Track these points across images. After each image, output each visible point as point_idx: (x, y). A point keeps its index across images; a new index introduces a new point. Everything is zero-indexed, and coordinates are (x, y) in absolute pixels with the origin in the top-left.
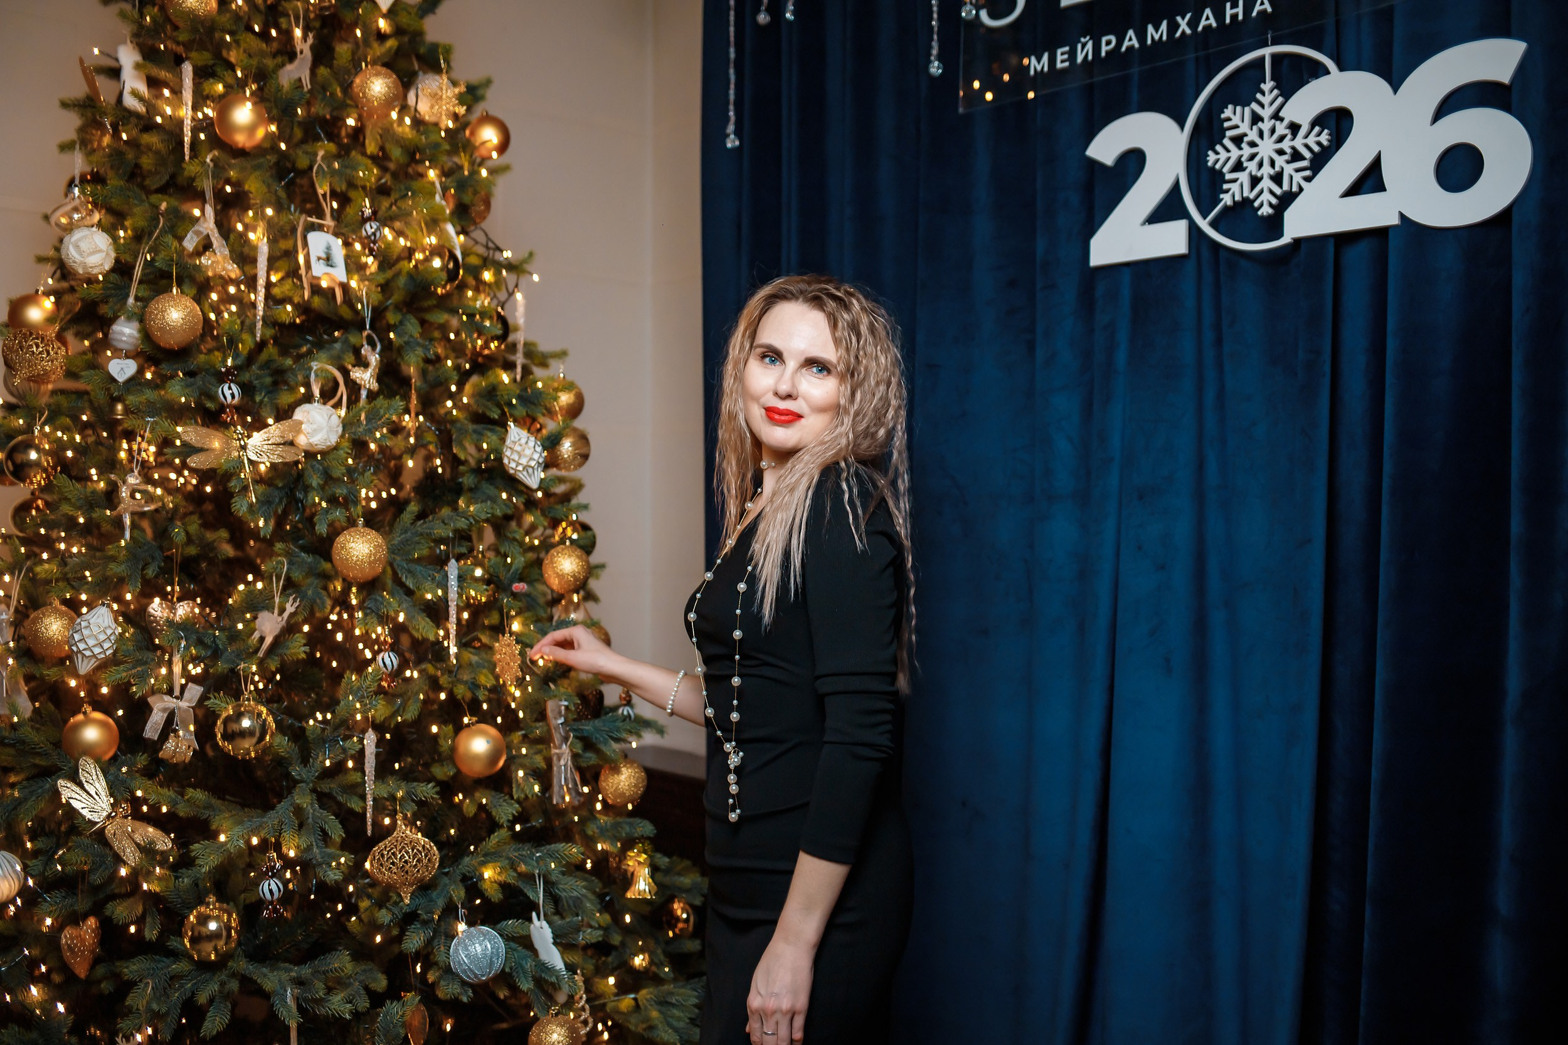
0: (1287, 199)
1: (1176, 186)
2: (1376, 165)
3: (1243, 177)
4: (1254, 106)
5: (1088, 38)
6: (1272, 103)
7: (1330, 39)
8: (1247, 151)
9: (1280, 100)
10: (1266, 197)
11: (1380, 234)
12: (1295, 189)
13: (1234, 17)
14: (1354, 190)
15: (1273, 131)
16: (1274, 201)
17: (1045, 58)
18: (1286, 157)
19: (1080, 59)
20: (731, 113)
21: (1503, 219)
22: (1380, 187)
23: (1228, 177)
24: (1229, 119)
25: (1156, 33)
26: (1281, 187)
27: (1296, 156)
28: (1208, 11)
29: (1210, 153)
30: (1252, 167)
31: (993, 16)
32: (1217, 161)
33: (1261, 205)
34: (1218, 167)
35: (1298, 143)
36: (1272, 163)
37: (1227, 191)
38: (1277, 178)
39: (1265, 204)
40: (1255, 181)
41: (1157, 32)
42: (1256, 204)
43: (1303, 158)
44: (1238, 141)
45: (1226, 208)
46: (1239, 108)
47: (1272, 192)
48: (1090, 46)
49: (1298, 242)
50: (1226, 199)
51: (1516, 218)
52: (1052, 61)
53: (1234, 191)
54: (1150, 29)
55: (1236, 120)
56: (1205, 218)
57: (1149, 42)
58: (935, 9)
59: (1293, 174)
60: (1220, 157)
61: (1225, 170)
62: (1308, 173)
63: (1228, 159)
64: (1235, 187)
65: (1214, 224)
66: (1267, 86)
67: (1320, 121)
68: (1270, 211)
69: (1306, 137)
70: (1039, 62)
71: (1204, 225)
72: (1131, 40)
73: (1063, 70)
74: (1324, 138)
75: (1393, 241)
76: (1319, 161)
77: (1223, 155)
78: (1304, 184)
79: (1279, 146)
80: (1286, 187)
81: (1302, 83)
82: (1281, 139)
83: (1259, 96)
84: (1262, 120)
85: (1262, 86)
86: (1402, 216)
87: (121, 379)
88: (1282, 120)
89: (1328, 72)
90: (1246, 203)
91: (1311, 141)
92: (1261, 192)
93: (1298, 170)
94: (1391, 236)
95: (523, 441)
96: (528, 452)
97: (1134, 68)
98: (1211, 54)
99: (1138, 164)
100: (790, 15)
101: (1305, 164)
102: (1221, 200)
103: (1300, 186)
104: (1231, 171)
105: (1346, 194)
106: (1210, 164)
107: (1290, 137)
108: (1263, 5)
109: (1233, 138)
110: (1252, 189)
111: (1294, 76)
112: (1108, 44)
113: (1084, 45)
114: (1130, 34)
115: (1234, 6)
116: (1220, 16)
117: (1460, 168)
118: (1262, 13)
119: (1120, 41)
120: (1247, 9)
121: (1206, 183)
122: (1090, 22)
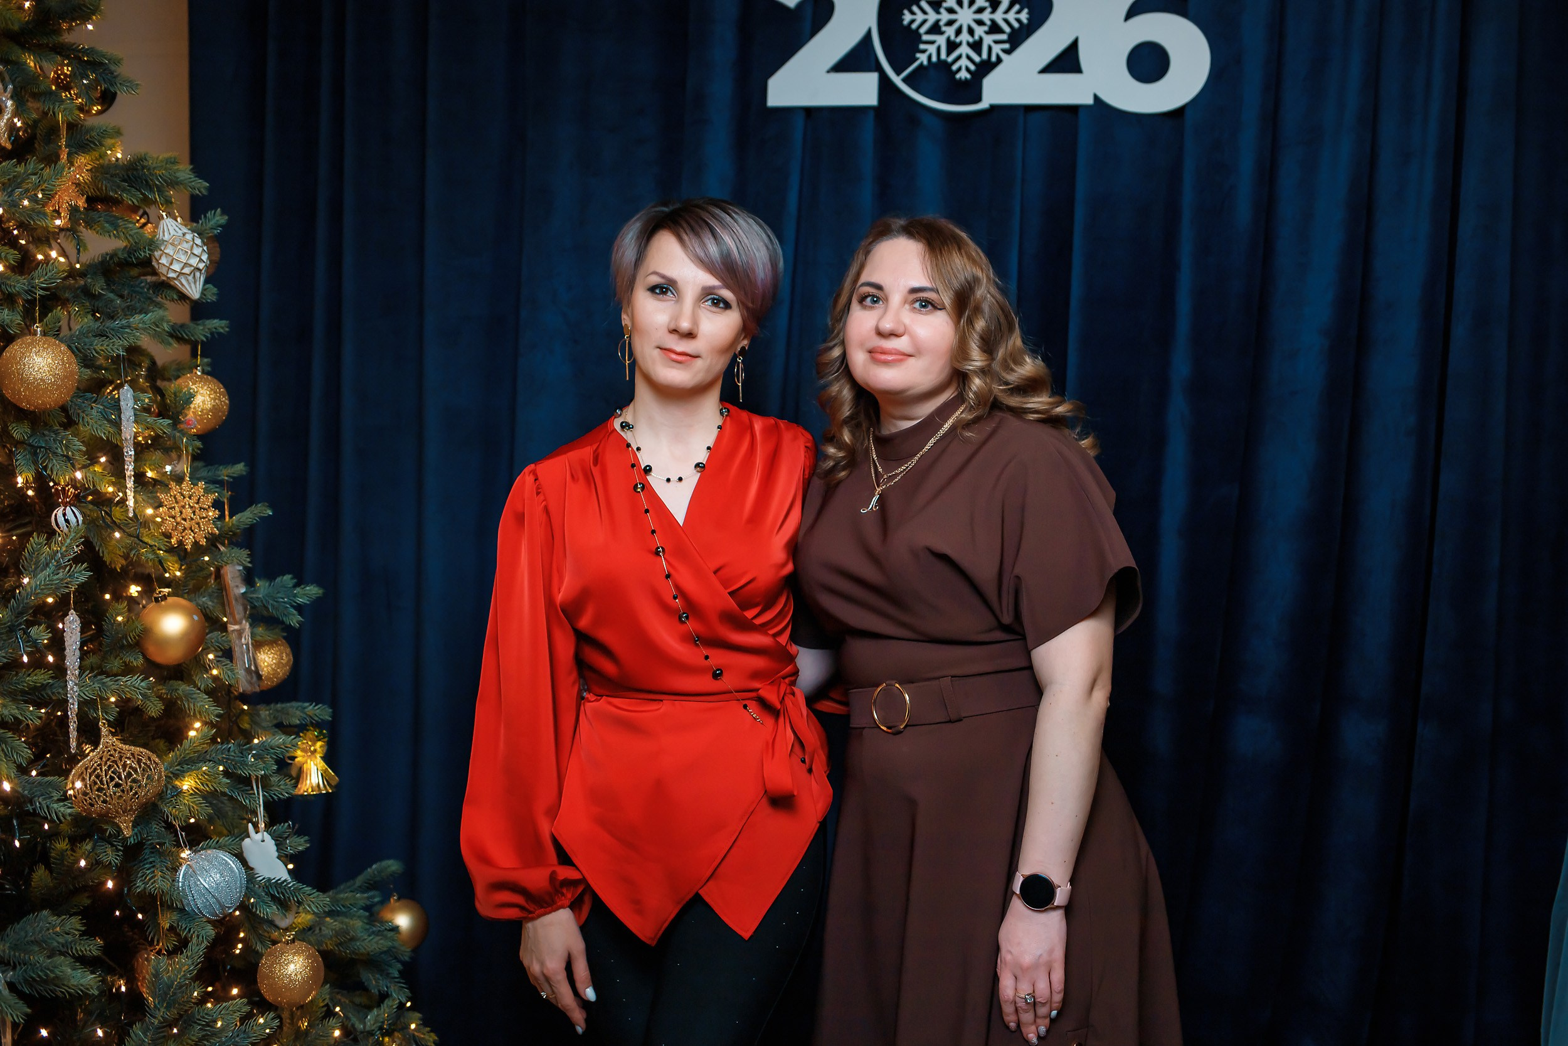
0: (986, 67)
1: (868, 35)
2: (1074, 46)
3: (941, 40)
8: (945, 16)
10: (964, 62)
11: (1072, 111)
12: (994, 59)
14: (1051, 68)
15: (971, 2)
16: (973, 67)
18: (985, 28)
22: (1076, 69)
23: (925, 38)
27: (995, 28)
29: (906, 12)
30: (950, 31)
32: (913, 21)
33: (959, 69)
34: (914, 26)
35: (998, 16)
36: (971, 32)
37: (924, 51)
38: (976, 46)
39: (964, 68)
40: (952, 46)
42: (954, 67)
43: (1002, 32)
44: (936, 5)
45: (922, 66)
49: (993, 108)
50: (923, 58)
59: (993, 45)
60: (916, 17)
61: (921, 31)
62: (1007, 46)
63: (926, 20)
64: (932, 49)
65: (905, 80)
68: (968, 76)
69: (1006, 12)
71: (897, 80)
74: (1024, 16)
75: (1086, 120)
76: (1017, 38)
77: (920, 16)
78: (1003, 55)
79: (978, 16)
80: (985, 56)
82: (980, 11)
86: (1096, 98)
90: (945, 65)
91: (1011, 17)
92: (959, 57)
93: (996, 42)
94: (1082, 114)
95: (189, 237)
96: (197, 251)
99: (819, 10)
101: (1004, 37)
102: (917, 59)
103: (998, 57)
104: (928, 32)
105: (1045, 70)
106: (905, 22)
107: (989, 10)
109: (930, 3)
110: (949, 52)
117: (1149, 62)
121: (900, 40)
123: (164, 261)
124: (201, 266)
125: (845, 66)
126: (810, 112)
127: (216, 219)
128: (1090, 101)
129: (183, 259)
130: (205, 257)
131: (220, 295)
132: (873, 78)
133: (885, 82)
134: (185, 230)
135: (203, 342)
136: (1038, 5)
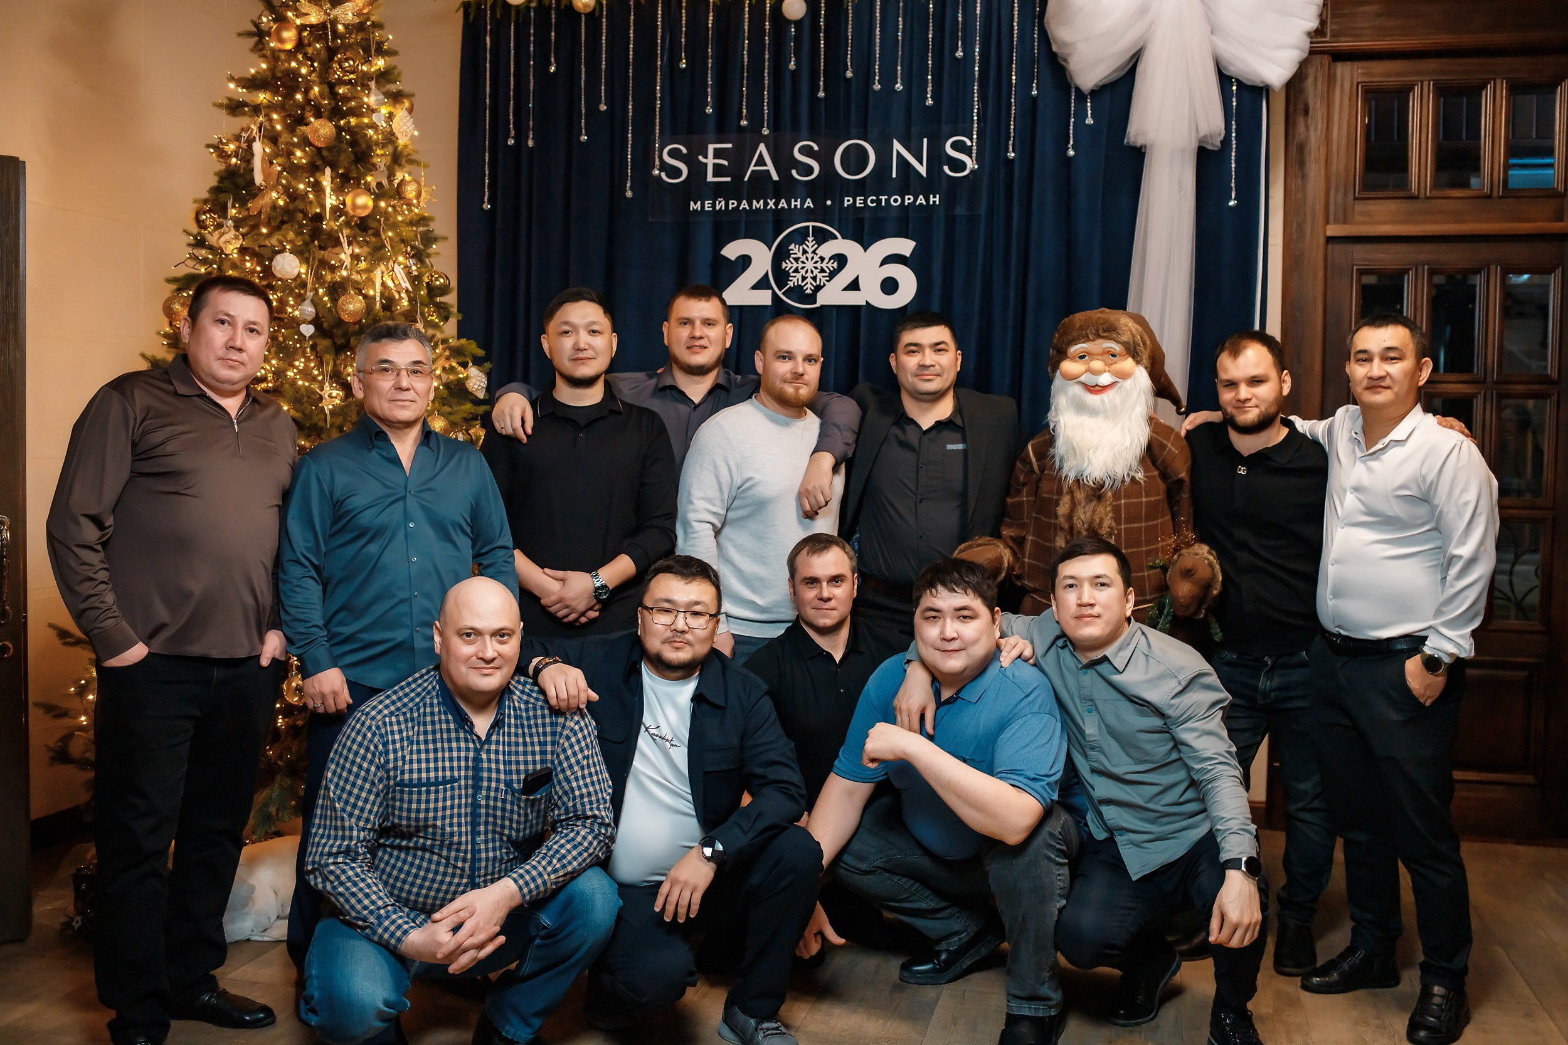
0: (818, 288)
1: (767, 273)
2: (856, 280)
3: (799, 276)
4: (804, 246)
5: (722, 199)
6: (812, 247)
7: (837, 225)
8: (801, 265)
9: (816, 246)
10: (809, 286)
11: (859, 307)
12: (822, 284)
14: (847, 289)
15: (812, 258)
16: (813, 288)
17: (699, 203)
18: (819, 270)
19: (718, 208)
20: (486, 190)
22: (859, 289)
23: (792, 275)
24: (792, 250)
25: (758, 205)
26: (816, 282)
27: (822, 271)
28: (783, 201)
29: (783, 263)
30: (803, 272)
31: (668, 176)
32: (786, 267)
33: (807, 289)
34: (787, 269)
35: (824, 265)
36: (812, 272)
37: (791, 281)
38: (814, 278)
39: (809, 289)
40: (804, 278)
41: (758, 203)
42: (805, 288)
43: (825, 272)
44: (797, 260)
45: (790, 287)
46: (797, 246)
47: (811, 284)
48: (723, 203)
49: (822, 306)
50: (791, 284)
51: (909, 307)
52: (703, 206)
53: (794, 281)
54: (755, 202)
55: (796, 251)
56: (780, 290)
57: (754, 208)
58: (629, 164)
59: (821, 278)
60: (787, 265)
61: (791, 271)
62: (828, 279)
63: (792, 267)
64: (795, 280)
65: (783, 294)
66: (810, 239)
67: (833, 258)
68: (811, 292)
69: (827, 263)
70: (695, 204)
71: (780, 294)
72: (744, 205)
73: (708, 212)
74: (835, 265)
75: (863, 312)
76: (832, 275)
77: (790, 265)
78: (826, 282)
79: (815, 265)
80: (818, 283)
81: (825, 241)
82: (816, 262)
83: (806, 242)
84: (808, 253)
85: (808, 238)
86: (867, 302)
87: (308, 335)
88: (817, 254)
89: (836, 238)
90: (800, 287)
91: (829, 265)
92: (807, 283)
93: (823, 277)
94: (863, 309)
95: (479, 374)
96: (484, 380)
97: (744, 218)
98: (780, 220)
99: (745, 261)
100: (530, 143)
101: (826, 274)
102: (788, 284)
103: (824, 283)
104: (793, 272)
105: (844, 290)
106: (783, 267)
107: (820, 262)
108: (809, 203)
109: (794, 259)
110: (803, 281)
111: (822, 237)
112: (732, 204)
113: (720, 202)
114: (744, 202)
115: (796, 201)
116: (789, 204)
117: (890, 286)
118: (809, 207)
119: (739, 205)
120: (802, 204)
121: (781, 276)
122: (718, 191)
123: (470, 384)
124: (485, 386)
125: (755, 287)
126: (741, 308)
127: (488, 365)
128: (865, 303)
129: (479, 383)
130: (486, 382)
132: (769, 292)
133: (774, 293)
134: (478, 372)
136: (841, 260)
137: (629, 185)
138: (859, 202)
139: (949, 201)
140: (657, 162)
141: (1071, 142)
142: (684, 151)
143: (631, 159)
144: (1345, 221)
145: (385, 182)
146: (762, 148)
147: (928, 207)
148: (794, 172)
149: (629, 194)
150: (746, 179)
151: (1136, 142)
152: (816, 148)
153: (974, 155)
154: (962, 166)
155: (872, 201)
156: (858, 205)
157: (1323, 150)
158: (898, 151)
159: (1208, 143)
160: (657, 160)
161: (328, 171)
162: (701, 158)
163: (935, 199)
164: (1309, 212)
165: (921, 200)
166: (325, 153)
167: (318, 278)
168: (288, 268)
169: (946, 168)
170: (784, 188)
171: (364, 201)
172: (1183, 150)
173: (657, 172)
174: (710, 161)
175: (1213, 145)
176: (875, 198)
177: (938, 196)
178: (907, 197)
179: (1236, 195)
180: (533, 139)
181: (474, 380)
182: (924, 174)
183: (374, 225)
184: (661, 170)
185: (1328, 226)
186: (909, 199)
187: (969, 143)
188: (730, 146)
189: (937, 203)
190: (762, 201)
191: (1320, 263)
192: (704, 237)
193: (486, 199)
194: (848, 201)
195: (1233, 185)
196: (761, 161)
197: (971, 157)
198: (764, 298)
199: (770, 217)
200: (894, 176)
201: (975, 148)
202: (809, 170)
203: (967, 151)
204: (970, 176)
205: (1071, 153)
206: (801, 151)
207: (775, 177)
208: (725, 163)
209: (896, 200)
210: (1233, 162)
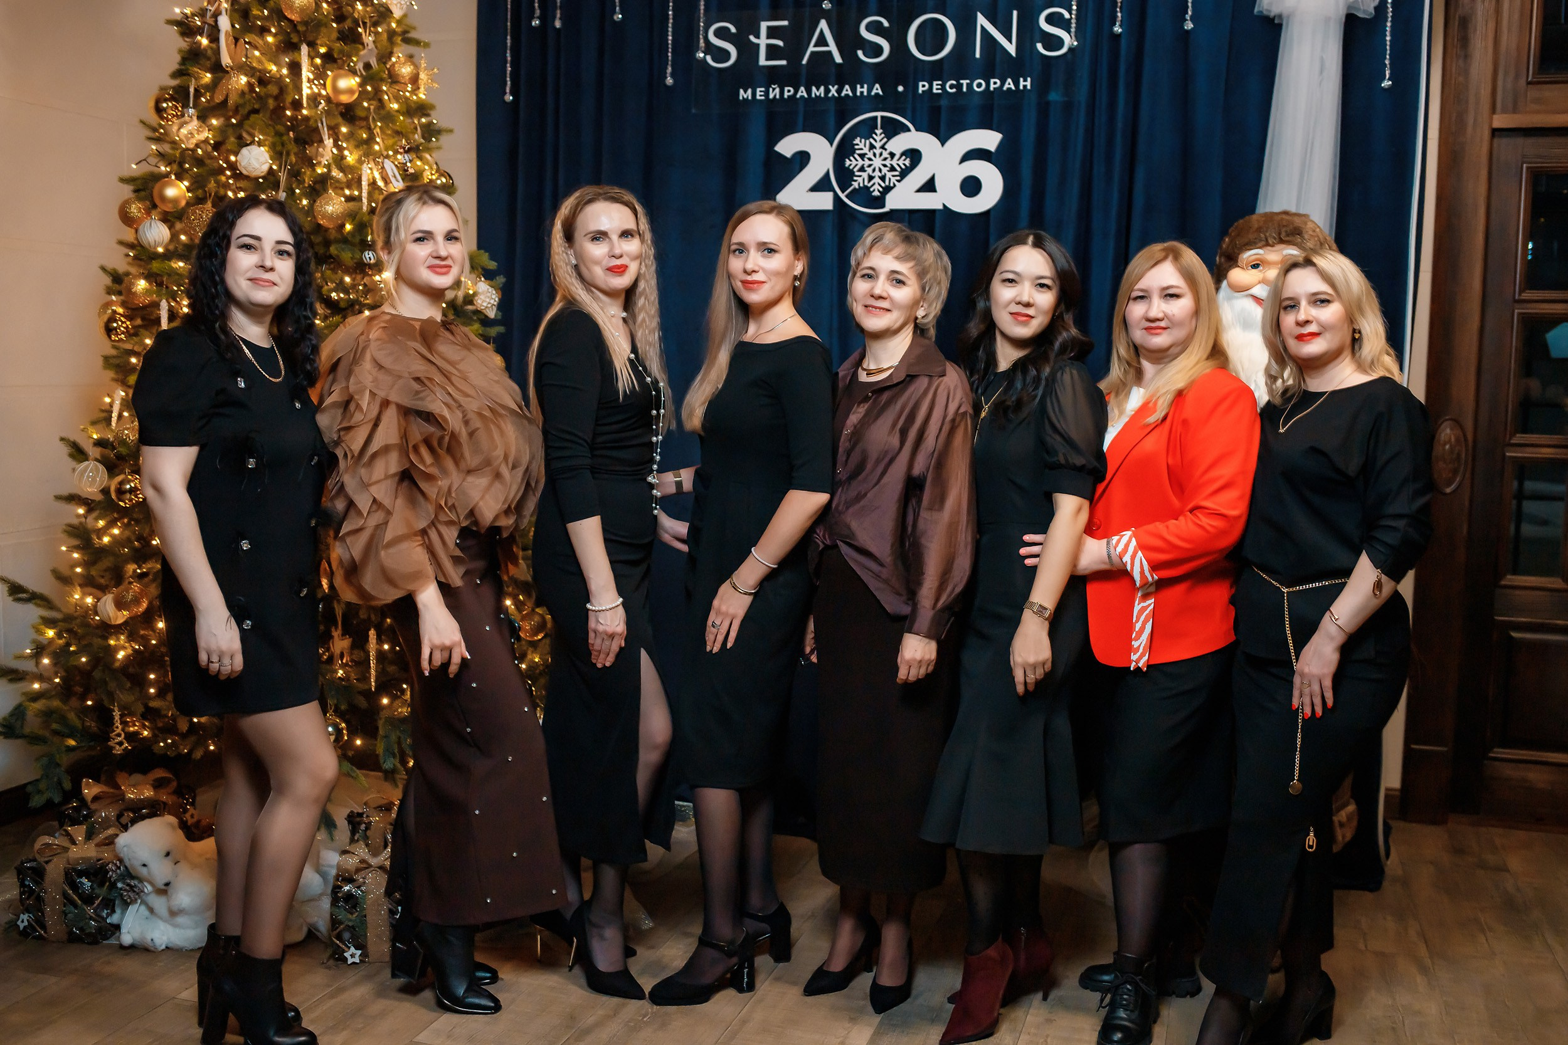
0: (887, 189)
1: (828, 173)
2: (932, 180)
3: (865, 175)
4: (872, 140)
5: (776, 86)
6: (881, 141)
7: (909, 112)
8: (867, 162)
9: (885, 140)
10: (876, 187)
11: (932, 212)
12: (892, 185)
13: (862, 93)
14: (921, 190)
15: (881, 154)
16: (881, 189)
17: (749, 91)
18: (888, 169)
19: (771, 96)
20: (508, 79)
21: (987, 214)
22: (935, 191)
23: (857, 174)
24: (858, 145)
25: (818, 92)
26: (884, 182)
27: (892, 169)
28: (847, 87)
30: (869, 170)
31: (714, 60)
32: (850, 165)
33: (874, 190)
34: (851, 167)
35: (894, 162)
36: (880, 170)
37: (856, 181)
38: (883, 178)
39: (876, 190)
40: (871, 178)
41: (818, 90)
42: (872, 189)
43: (896, 170)
44: (862, 156)
45: (855, 189)
46: (863, 140)
47: (879, 185)
48: (777, 90)
49: (892, 211)
50: (855, 185)
51: (992, 213)
52: (754, 94)
54: (814, 89)
55: (861, 146)
56: (843, 192)
57: (813, 96)
58: (670, 46)
59: (891, 177)
60: (852, 163)
61: (855, 170)
62: (898, 178)
63: (857, 165)
64: (860, 180)
65: (847, 196)
66: (879, 131)
67: (905, 153)
68: (879, 194)
69: (898, 160)
70: (745, 92)
71: (843, 196)
72: (802, 92)
73: (761, 101)
74: (907, 162)
75: (939, 217)
76: (904, 174)
77: (854, 162)
78: (896, 183)
79: (884, 162)
80: (887, 183)
81: (895, 134)
82: (885, 159)
83: (874, 136)
84: (875, 148)
85: (876, 131)
86: (944, 205)
88: (886, 150)
89: (909, 130)
90: (867, 188)
91: (901, 162)
92: (874, 184)
93: (893, 176)
94: (940, 213)
95: (490, 290)
96: (494, 297)
97: (801, 108)
98: (845, 109)
99: (803, 158)
100: (558, 24)
101: (897, 173)
102: (852, 185)
103: (894, 184)
104: (858, 171)
105: (918, 191)
106: (847, 165)
107: (890, 159)
108: (877, 89)
109: (859, 155)
110: (869, 181)
111: (893, 129)
112: (788, 91)
113: (774, 89)
114: (802, 88)
115: (862, 87)
116: (854, 90)
117: (971, 187)
118: (877, 94)
119: (796, 92)
120: (870, 90)
121: (844, 175)
122: (773, 76)
123: (479, 301)
124: (495, 303)
125: (816, 188)
127: (501, 280)
128: (941, 207)
129: (488, 300)
130: (497, 299)
131: (503, 316)
132: (830, 195)
133: (836, 195)
134: (489, 287)
135: (494, 338)
136: (914, 156)
137: (669, 70)
138: (936, 88)
139: (1043, 85)
140: (702, 43)
141: (1190, 13)
142: (733, 30)
143: (672, 40)
144: (1515, 110)
145: (374, 62)
146: (823, 25)
147: (1018, 93)
148: (860, 53)
149: (669, 81)
150: (804, 62)
151: (1270, 11)
152: (886, 24)
153: (1073, 30)
154: (1057, 43)
155: (951, 87)
156: (935, 91)
157: (1491, 25)
158: (982, 26)
159: (1358, 9)
160: (702, 41)
161: (304, 49)
162: (752, 38)
163: (1026, 83)
164: (1472, 100)
165: (1009, 84)
166: (301, 28)
167: (295, 175)
168: (255, 164)
169: (1039, 46)
170: (850, 72)
171: (349, 83)
172: (1327, 20)
173: (702, 55)
174: (763, 41)
175: (1365, 12)
176: (954, 82)
177: (1029, 79)
178: (992, 81)
179: (1391, 74)
180: (560, 19)
181: (482, 297)
182: (1013, 53)
183: (361, 113)
184: (706, 54)
185: (1495, 117)
186: (994, 84)
187: (1067, 16)
188: (785, 23)
189: (1029, 87)
190: (822, 89)
191: (1484, 159)
192: (756, 130)
193: (508, 90)
194: (923, 86)
195: (1387, 62)
196: (822, 41)
197: (1069, 32)
198: (824, 201)
199: (832, 108)
200: (978, 55)
201: (1073, 21)
202: (877, 50)
203: (1065, 24)
204: (1069, 56)
205: (1189, 26)
206: (869, 28)
207: (838, 59)
208: (780, 43)
209: (979, 85)
210: (1388, 33)
